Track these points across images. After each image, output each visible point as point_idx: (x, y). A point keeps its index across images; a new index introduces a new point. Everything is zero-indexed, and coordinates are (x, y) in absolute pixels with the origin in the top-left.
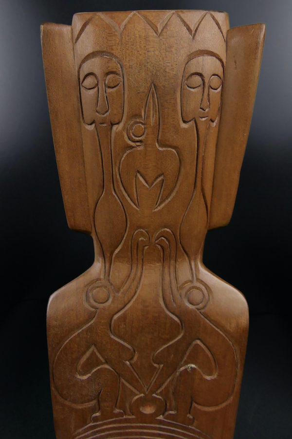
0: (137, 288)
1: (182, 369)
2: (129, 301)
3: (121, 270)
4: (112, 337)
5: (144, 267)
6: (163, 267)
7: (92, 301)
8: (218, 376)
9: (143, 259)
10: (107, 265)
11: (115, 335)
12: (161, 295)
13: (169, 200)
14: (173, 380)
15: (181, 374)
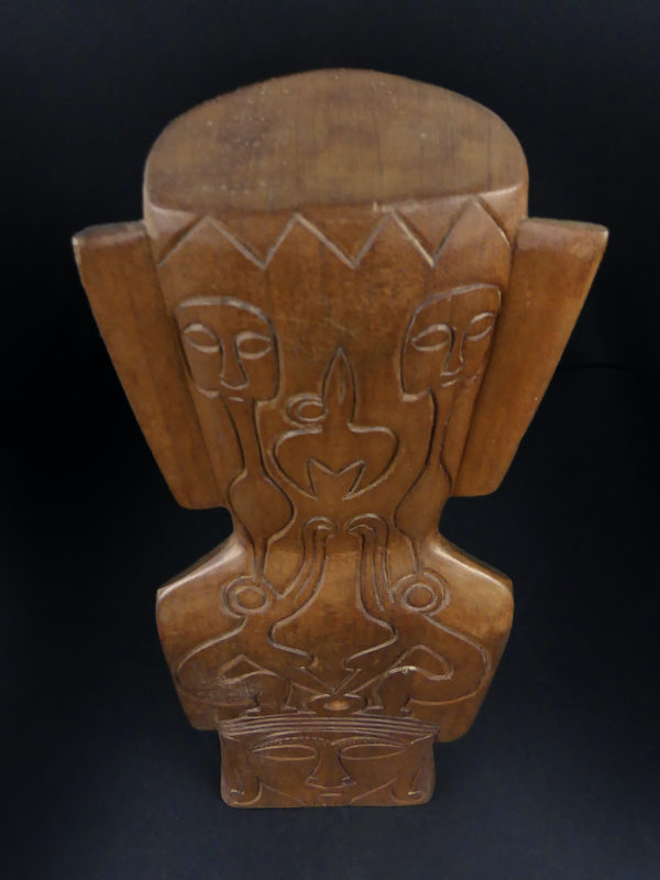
0: (315, 587)
1: (393, 671)
2: (301, 606)
3: (284, 562)
4: (275, 645)
5: (327, 558)
6: (363, 556)
7: (235, 605)
8: (453, 677)
9: (325, 549)
10: (259, 553)
11: (278, 642)
12: (358, 596)
13: (375, 485)
14: (378, 681)
15: (392, 676)
